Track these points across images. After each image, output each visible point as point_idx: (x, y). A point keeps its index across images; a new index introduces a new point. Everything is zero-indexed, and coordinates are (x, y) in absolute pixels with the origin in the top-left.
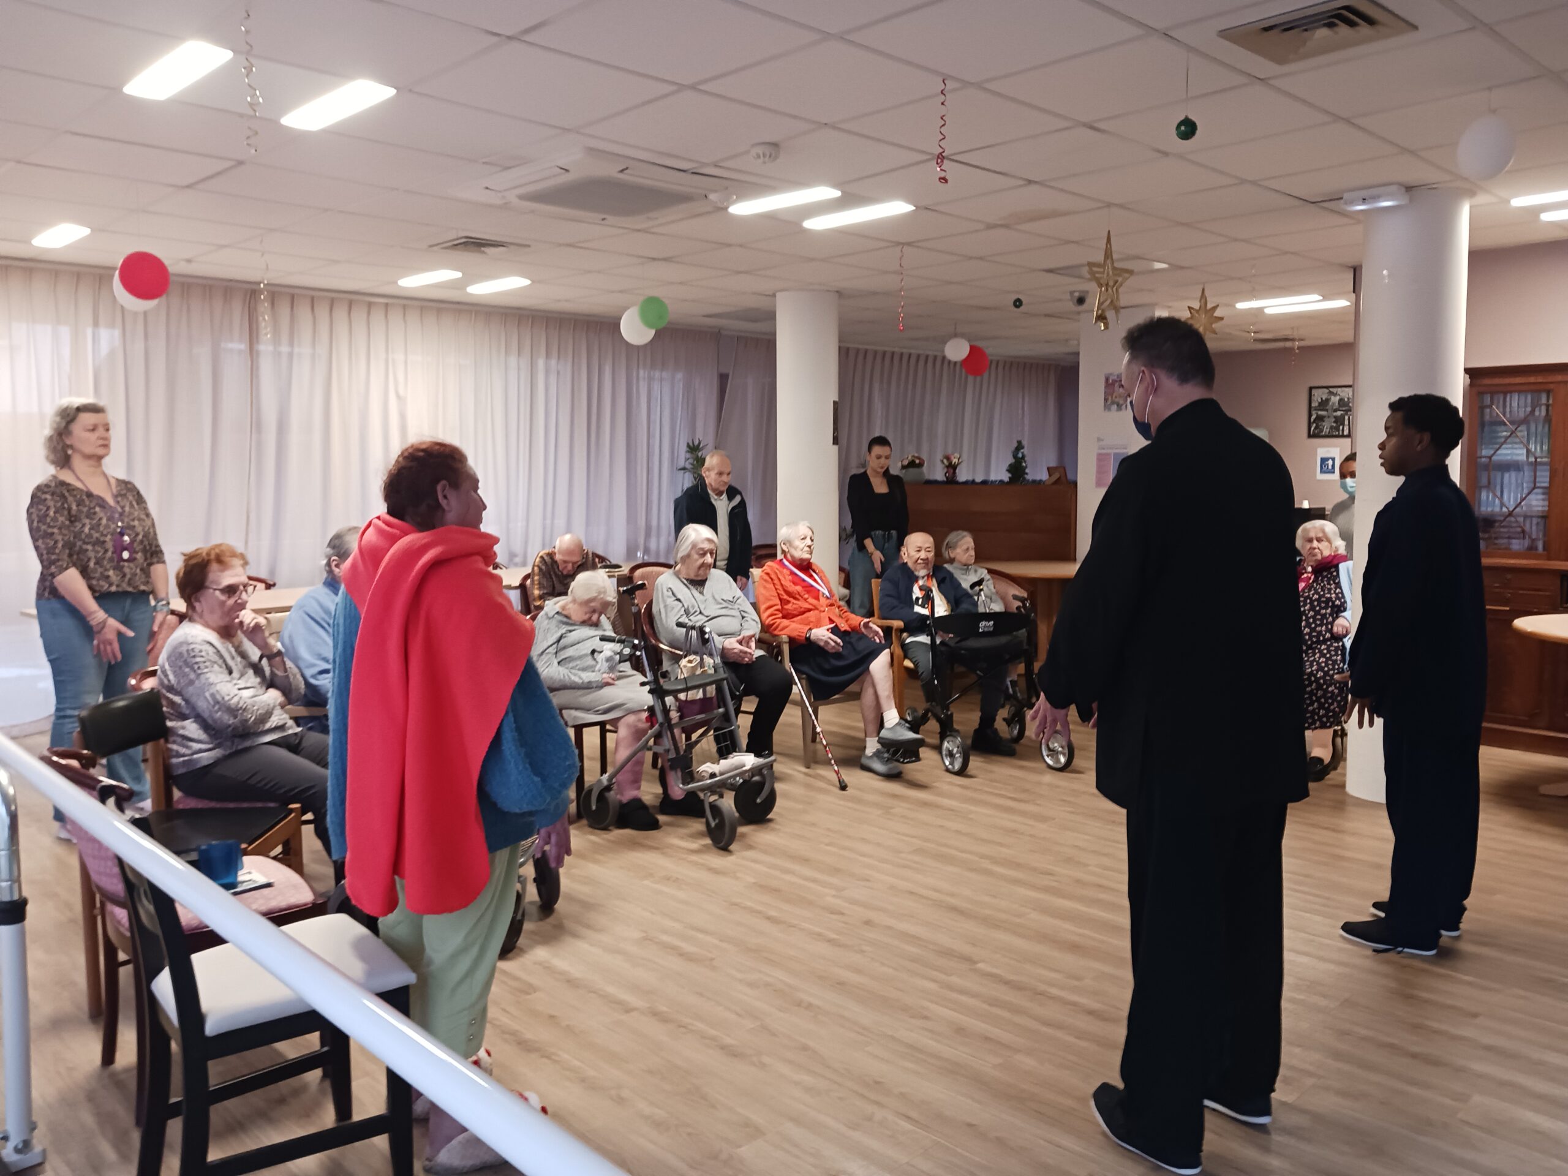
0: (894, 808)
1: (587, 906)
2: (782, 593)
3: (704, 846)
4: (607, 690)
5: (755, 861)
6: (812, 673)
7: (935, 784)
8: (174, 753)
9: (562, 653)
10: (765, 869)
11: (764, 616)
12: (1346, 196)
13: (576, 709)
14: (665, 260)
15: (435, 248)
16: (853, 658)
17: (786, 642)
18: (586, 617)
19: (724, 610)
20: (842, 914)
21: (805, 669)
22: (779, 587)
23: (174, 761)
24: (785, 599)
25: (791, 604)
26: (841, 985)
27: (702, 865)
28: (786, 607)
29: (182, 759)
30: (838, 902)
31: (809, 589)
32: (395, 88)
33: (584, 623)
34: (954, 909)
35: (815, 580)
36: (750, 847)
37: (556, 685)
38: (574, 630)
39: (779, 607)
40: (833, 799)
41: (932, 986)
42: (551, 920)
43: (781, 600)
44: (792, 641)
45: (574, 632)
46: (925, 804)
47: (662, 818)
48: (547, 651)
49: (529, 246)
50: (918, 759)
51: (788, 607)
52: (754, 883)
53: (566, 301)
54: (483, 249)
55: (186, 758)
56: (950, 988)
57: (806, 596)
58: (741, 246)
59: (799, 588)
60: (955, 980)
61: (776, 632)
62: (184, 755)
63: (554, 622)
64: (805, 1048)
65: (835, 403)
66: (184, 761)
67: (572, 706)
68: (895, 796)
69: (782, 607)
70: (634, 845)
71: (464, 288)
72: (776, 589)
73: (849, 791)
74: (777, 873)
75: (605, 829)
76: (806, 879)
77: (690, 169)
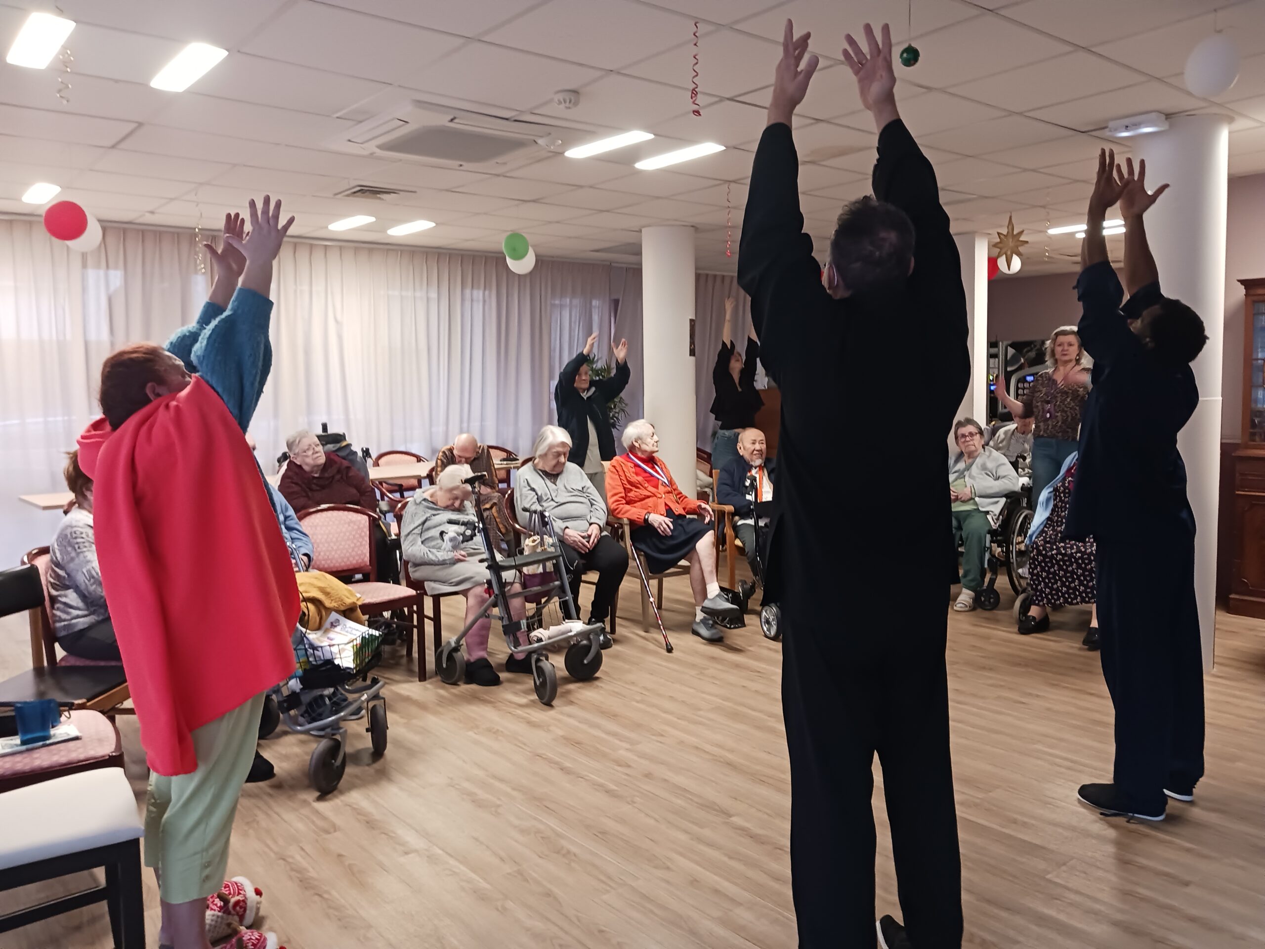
0: (708, 669)
1: (412, 752)
2: (625, 482)
3: (533, 701)
4: (459, 566)
5: (570, 716)
6: (649, 552)
7: (750, 648)
8: (57, 619)
9: (426, 533)
10: (577, 724)
11: (610, 501)
12: (1111, 124)
13: (435, 581)
14: (534, 201)
15: (339, 196)
16: (683, 538)
17: (626, 524)
18: (449, 503)
19: (574, 497)
20: (629, 766)
21: (643, 547)
22: (623, 478)
23: (58, 625)
24: (628, 488)
25: (633, 492)
26: (602, 835)
27: (523, 718)
28: (629, 495)
29: (63, 624)
30: (629, 755)
31: (650, 478)
32: (227, 50)
33: (447, 508)
34: (730, 764)
35: (657, 472)
36: (571, 703)
37: (418, 561)
38: (438, 514)
39: (623, 495)
40: (657, 661)
41: (683, 837)
42: (377, 765)
43: (624, 488)
44: (632, 522)
45: (437, 516)
46: (737, 666)
47: (503, 675)
48: (413, 532)
49: (415, 192)
50: (744, 625)
51: (631, 494)
52: (562, 736)
53: (473, 240)
54: (378, 196)
55: (66, 623)
56: (699, 840)
57: (646, 485)
58: (591, 187)
59: (640, 479)
60: (707, 833)
61: (619, 516)
62: (65, 620)
63: (421, 507)
64: (549, 894)
65: (691, 321)
66: (64, 625)
67: (431, 579)
68: (713, 659)
69: (626, 495)
70: (474, 698)
71: (384, 231)
72: (621, 479)
73: (675, 653)
74: (584, 727)
75: (455, 684)
76: (608, 733)
77: (512, 117)
